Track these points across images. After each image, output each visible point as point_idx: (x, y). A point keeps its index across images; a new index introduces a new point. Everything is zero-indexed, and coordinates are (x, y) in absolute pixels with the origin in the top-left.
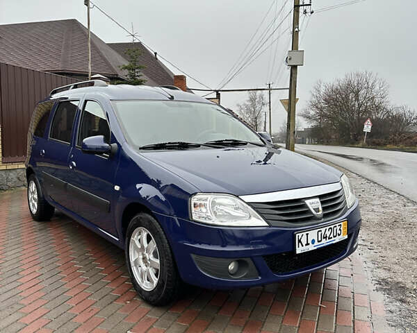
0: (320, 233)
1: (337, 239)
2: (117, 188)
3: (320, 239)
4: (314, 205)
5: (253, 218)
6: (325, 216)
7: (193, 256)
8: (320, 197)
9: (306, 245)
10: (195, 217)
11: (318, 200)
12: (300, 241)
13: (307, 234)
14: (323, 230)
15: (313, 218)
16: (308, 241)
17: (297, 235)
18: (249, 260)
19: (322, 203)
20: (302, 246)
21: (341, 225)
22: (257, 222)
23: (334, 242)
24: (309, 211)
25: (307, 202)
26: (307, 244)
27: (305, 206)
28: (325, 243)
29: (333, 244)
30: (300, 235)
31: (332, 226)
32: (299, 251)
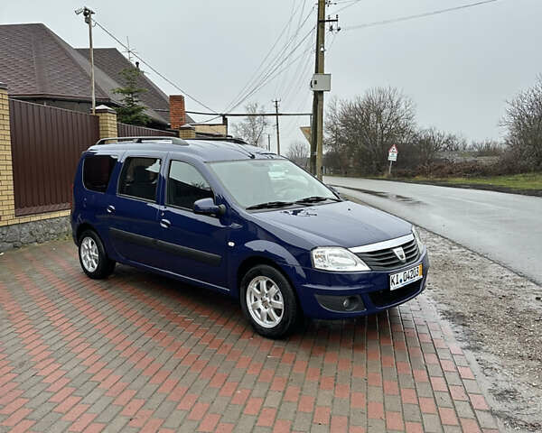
0: (405, 274)
1: (416, 279)
2: (231, 244)
3: (405, 279)
4: (399, 252)
5: (359, 265)
6: (408, 261)
7: (317, 296)
8: (403, 246)
10: (316, 267)
11: (401, 249)
12: (392, 281)
13: (397, 276)
14: (407, 272)
15: (400, 263)
16: (398, 280)
17: (391, 276)
18: (358, 296)
19: (405, 251)
20: (394, 284)
21: (418, 267)
22: (363, 267)
24: (397, 258)
25: (395, 250)
26: (397, 283)
27: (393, 254)
28: (409, 281)
30: (393, 276)
31: (412, 269)
32: (392, 289)
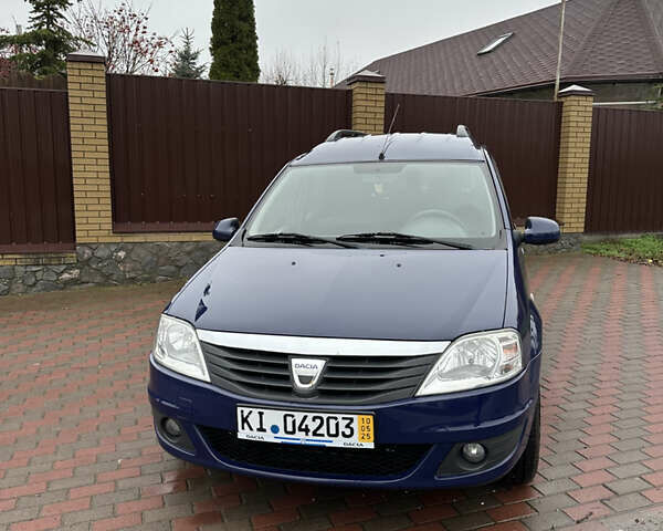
0: (289, 420)
1: (338, 442)
3: (290, 429)
9: (258, 430)
12: (245, 420)
13: (261, 414)
14: (299, 416)
17: (239, 409)
20: (251, 429)
21: (352, 420)
22: (197, 372)
23: (328, 445)
26: (261, 429)
29: (324, 446)
30: (246, 411)
31: (325, 416)
32: (243, 434)
